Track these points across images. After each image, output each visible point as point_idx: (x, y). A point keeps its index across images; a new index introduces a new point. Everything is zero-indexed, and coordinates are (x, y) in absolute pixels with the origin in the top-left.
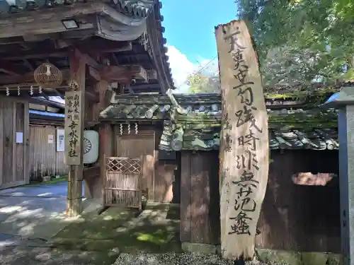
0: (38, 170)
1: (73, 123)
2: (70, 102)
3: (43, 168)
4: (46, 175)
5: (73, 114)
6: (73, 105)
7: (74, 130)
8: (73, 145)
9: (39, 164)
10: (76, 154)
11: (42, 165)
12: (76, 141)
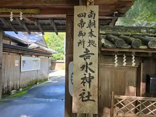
0: (7, 86)
1: (87, 51)
2: (82, 21)
3: (11, 84)
4: (13, 89)
5: (87, 38)
6: (86, 25)
7: (88, 61)
8: (87, 84)
9: (8, 82)
10: (91, 98)
11: (10, 83)
12: (91, 78)
